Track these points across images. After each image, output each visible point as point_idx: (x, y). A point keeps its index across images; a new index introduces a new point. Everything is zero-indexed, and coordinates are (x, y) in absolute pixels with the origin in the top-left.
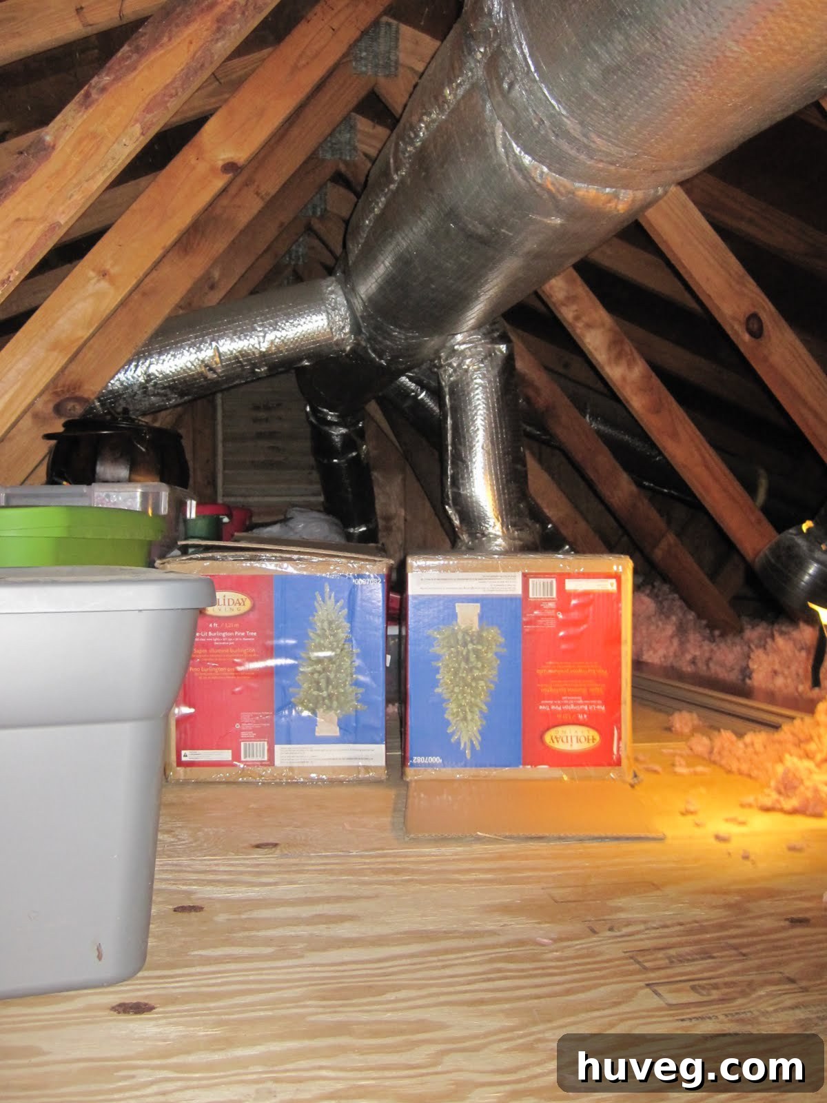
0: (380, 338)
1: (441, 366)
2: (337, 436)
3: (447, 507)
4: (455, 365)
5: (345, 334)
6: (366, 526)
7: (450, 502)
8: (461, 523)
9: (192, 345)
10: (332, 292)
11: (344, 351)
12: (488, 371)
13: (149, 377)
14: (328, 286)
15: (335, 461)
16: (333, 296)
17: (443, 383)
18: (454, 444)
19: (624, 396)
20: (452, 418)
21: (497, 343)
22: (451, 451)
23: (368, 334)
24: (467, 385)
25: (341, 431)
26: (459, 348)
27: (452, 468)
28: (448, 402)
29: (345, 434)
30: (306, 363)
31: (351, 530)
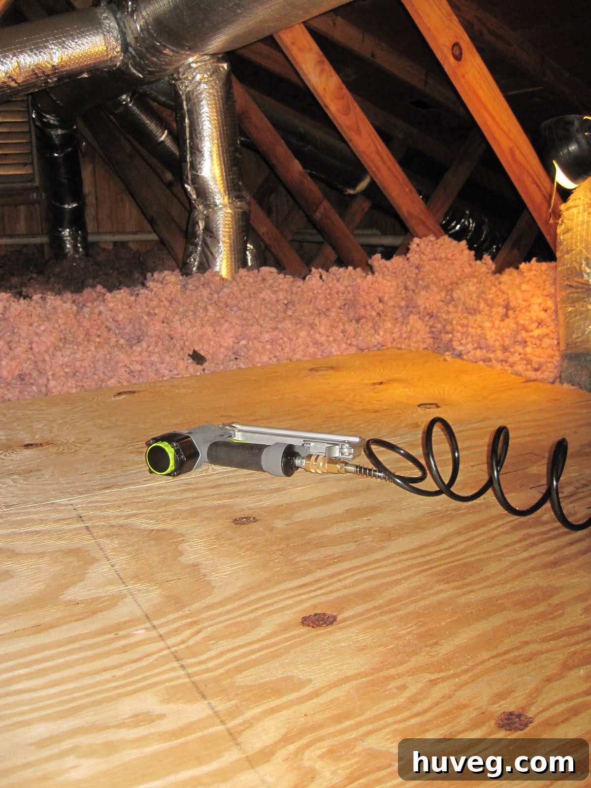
0: (148, 56)
1: (179, 79)
2: (56, 136)
3: (186, 186)
4: (190, 78)
5: (118, 52)
6: (78, 203)
7: (189, 182)
8: (197, 197)
10: (106, 18)
11: (115, 66)
12: (215, 83)
14: (102, 13)
15: (56, 155)
16: (107, 21)
17: (181, 93)
18: (191, 138)
19: (324, 102)
20: (189, 119)
21: (221, 63)
22: (190, 143)
23: (134, 53)
24: (201, 93)
25: (60, 132)
26: (194, 65)
27: (191, 157)
28: (185, 107)
29: (62, 134)
30: (85, 75)
31: (66, 206)
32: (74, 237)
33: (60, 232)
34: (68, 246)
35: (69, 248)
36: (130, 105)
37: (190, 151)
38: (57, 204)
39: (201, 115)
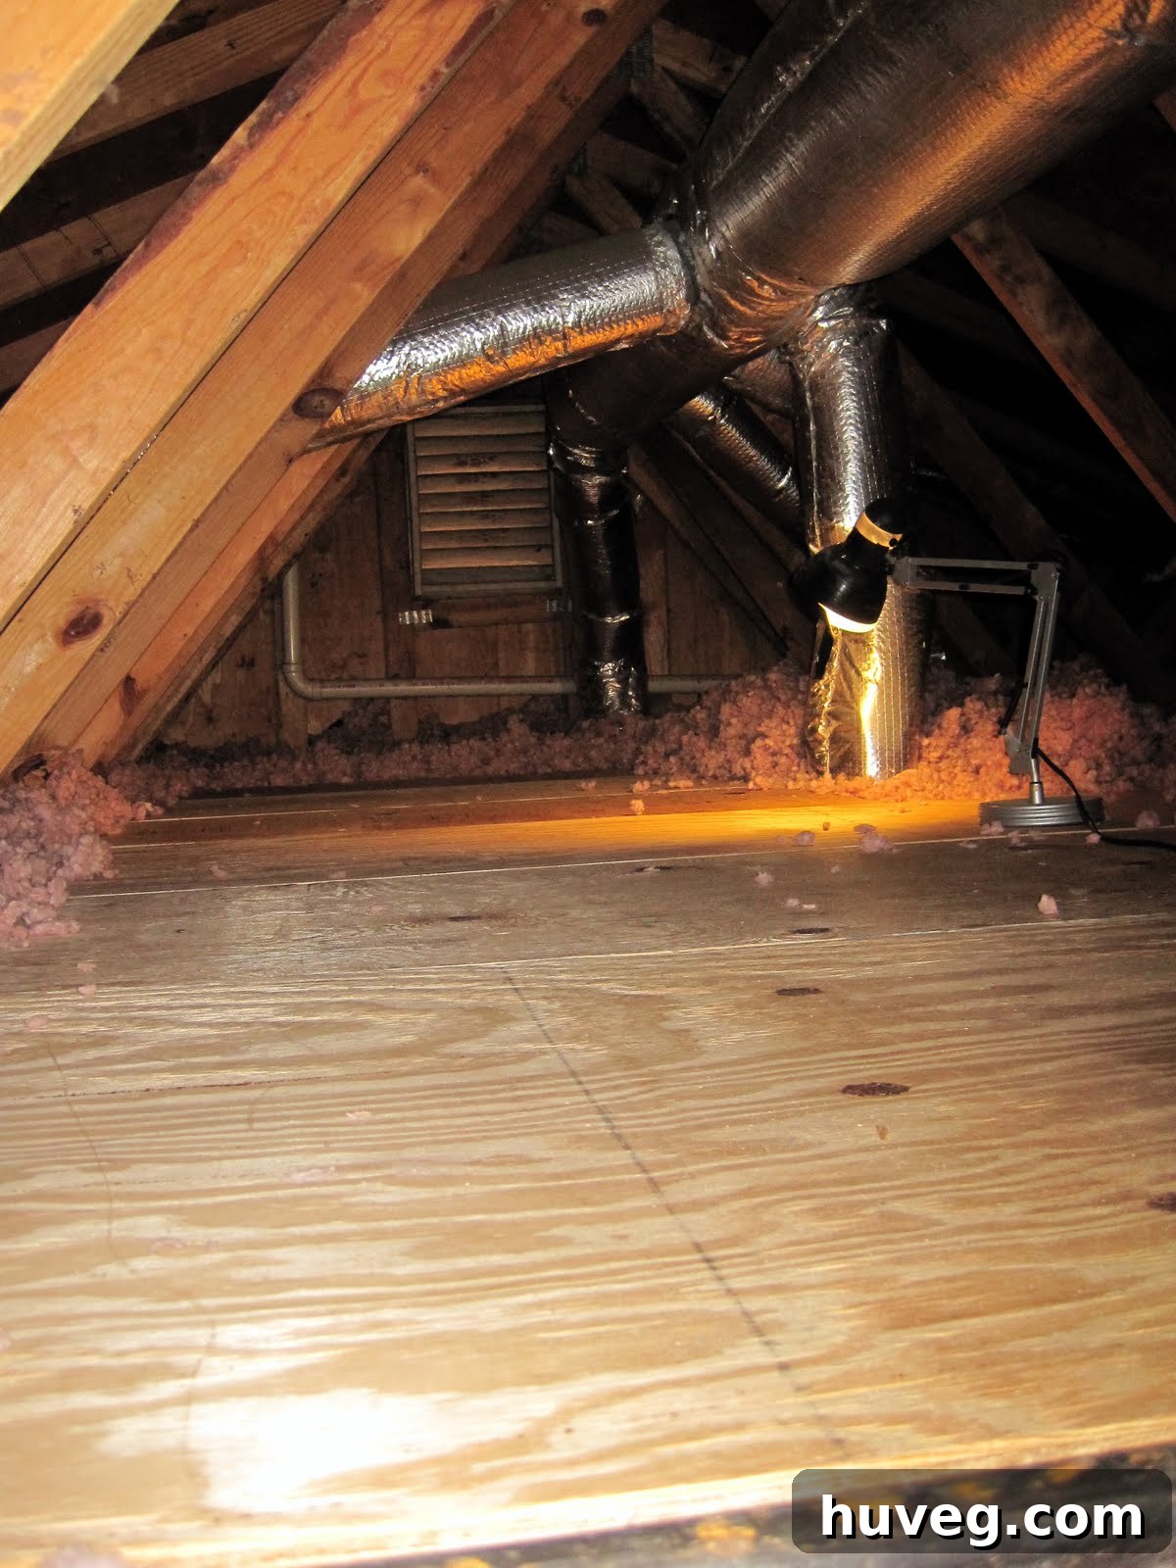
0: (732, 302)
1: (799, 351)
2: (593, 487)
4: (817, 349)
5: (680, 301)
6: (629, 614)
7: (817, 538)
9: (470, 321)
10: (660, 244)
11: (677, 327)
12: (865, 356)
13: (411, 369)
14: (653, 236)
15: (590, 522)
16: (662, 249)
17: (802, 376)
18: (820, 457)
20: (816, 423)
21: (876, 318)
22: (817, 468)
23: (709, 302)
24: (839, 375)
25: (598, 479)
26: (824, 325)
27: (820, 492)
28: (809, 402)
29: (601, 483)
30: (624, 345)
31: (609, 620)
32: (622, 677)
33: (597, 668)
34: (611, 693)
35: (611, 698)
36: (722, 421)
37: (819, 481)
38: (592, 616)
39: (838, 415)
